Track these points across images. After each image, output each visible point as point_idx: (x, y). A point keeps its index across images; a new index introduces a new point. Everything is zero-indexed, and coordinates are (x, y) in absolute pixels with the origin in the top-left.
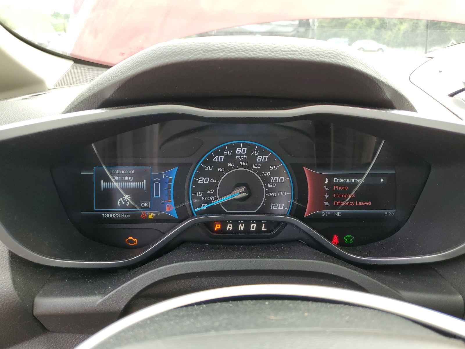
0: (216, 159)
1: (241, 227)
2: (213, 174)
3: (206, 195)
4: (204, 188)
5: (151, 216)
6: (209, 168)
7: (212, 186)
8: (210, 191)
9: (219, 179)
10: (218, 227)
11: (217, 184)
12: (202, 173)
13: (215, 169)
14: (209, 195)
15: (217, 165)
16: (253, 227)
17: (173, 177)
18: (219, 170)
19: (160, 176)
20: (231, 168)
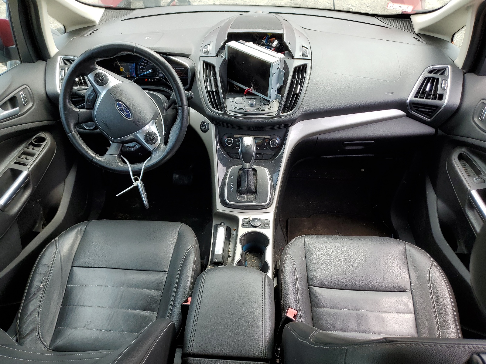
0: (144, 62)
1: (149, 80)
2: (144, 66)
3: (142, 71)
4: (142, 69)
5: (128, 76)
6: (143, 64)
7: (144, 69)
8: (144, 70)
9: (146, 67)
10: (146, 80)
11: (145, 68)
12: (142, 65)
13: (145, 64)
14: (144, 71)
15: (145, 63)
16: (155, 80)
17: (134, 66)
18: (146, 64)
19: (131, 66)
20: (149, 64)
